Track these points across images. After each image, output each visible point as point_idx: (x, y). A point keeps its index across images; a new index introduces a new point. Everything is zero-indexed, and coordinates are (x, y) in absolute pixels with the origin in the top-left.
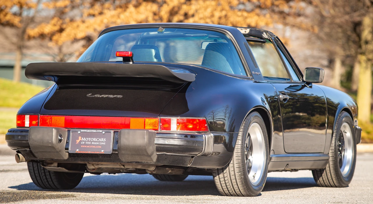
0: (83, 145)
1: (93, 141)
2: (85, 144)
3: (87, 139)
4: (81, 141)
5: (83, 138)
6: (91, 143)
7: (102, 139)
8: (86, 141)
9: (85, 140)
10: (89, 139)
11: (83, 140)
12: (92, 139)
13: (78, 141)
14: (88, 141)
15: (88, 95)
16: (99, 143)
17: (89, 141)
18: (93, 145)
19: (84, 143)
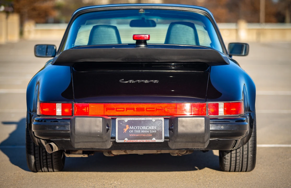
0: (131, 133)
1: (143, 130)
2: (134, 133)
3: (135, 128)
4: (129, 130)
5: (130, 127)
6: (141, 131)
7: (152, 127)
8: (135, 130)
9: (133, 129)
10: (137, 127)
11: (131, 129)
12: (141, 128)
13: (126, 130)
14: (137, 130)
15: (120, 81)
16: (149, 131)
17: (139, 130)
18: (143, 133)
19: (132, 131)
